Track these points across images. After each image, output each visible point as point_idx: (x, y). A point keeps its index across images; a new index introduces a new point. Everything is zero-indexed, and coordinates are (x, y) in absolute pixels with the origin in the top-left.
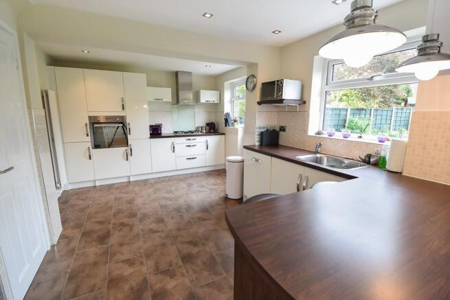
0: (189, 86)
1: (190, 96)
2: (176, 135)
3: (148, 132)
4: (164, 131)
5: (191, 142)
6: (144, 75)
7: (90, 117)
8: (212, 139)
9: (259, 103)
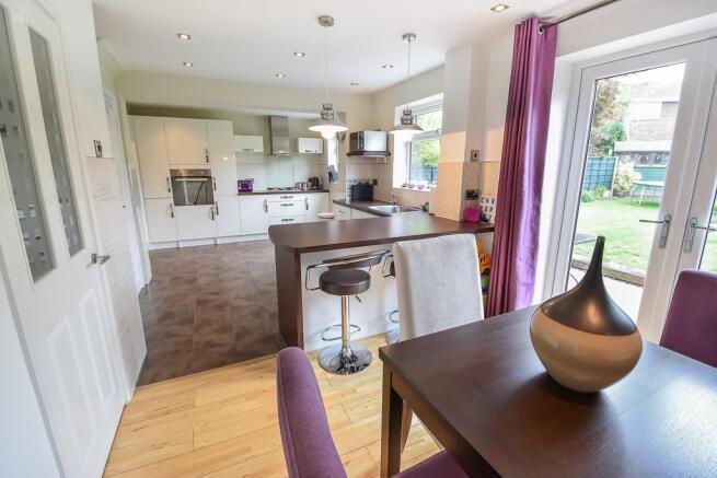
0: (284, 132)
1: (287, 144)
2: (270, 191)
3: (235, 189)
4: (256, 188)
5: (287, 201)
6: (230, 123)
7: (172, 171)
8: (313, 198)
9: (348, 155)
